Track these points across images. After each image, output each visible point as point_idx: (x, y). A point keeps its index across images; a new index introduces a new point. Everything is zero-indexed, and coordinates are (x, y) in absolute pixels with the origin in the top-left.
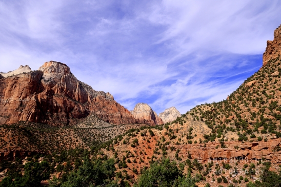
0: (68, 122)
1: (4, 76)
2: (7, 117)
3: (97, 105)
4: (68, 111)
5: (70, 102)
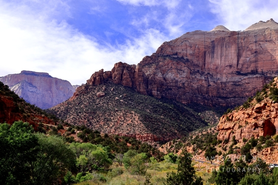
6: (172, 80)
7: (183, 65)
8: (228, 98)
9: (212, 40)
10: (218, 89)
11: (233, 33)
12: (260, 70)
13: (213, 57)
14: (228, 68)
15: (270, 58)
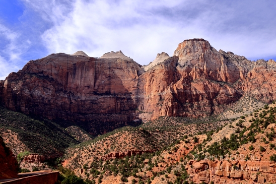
0: (213, 111)
1: (146, 69)
2: (151, 113)
3: (254, 82)
4: (212, 97)
5: (213, 86)
6: (39, 97)
7: (49, 83)
8: (87, 114)
9: (74, 63)
10: (78, 106)
11: (92, 59)
12: (112, 92)
13: (74, 78)
14: (86, 88)
15: (120, 82)
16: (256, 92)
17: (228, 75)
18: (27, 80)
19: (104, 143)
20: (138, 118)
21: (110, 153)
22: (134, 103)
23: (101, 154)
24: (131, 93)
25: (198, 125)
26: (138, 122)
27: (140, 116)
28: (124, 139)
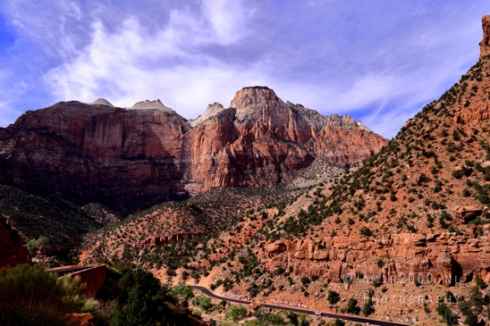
0: (280, 178)
1: (193, 125)
2: (201, 183)
3: (328, 142)
4: (278, 160)
5: (279, 147)
6: (41, 163)
7: (56, 143)
8: (112, 186)
9: (93, 115)
10: (100, 175)
11: (119, 110)
12: (147, 155)
13: (93, 136)
14: (111, 150)
15: (158, 142)
16: (330, 154)
17: (297, 133)
18: (23, 139)
19: (139, 226)
20: (184, 190)
21: (147, 239)
22: (178, 170)
23: (135, 240)
24: (174, 157)
25: (264, 197)
26: (183, 195)
27: (186, 187)
28: (167, 219)
